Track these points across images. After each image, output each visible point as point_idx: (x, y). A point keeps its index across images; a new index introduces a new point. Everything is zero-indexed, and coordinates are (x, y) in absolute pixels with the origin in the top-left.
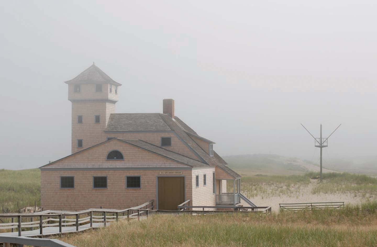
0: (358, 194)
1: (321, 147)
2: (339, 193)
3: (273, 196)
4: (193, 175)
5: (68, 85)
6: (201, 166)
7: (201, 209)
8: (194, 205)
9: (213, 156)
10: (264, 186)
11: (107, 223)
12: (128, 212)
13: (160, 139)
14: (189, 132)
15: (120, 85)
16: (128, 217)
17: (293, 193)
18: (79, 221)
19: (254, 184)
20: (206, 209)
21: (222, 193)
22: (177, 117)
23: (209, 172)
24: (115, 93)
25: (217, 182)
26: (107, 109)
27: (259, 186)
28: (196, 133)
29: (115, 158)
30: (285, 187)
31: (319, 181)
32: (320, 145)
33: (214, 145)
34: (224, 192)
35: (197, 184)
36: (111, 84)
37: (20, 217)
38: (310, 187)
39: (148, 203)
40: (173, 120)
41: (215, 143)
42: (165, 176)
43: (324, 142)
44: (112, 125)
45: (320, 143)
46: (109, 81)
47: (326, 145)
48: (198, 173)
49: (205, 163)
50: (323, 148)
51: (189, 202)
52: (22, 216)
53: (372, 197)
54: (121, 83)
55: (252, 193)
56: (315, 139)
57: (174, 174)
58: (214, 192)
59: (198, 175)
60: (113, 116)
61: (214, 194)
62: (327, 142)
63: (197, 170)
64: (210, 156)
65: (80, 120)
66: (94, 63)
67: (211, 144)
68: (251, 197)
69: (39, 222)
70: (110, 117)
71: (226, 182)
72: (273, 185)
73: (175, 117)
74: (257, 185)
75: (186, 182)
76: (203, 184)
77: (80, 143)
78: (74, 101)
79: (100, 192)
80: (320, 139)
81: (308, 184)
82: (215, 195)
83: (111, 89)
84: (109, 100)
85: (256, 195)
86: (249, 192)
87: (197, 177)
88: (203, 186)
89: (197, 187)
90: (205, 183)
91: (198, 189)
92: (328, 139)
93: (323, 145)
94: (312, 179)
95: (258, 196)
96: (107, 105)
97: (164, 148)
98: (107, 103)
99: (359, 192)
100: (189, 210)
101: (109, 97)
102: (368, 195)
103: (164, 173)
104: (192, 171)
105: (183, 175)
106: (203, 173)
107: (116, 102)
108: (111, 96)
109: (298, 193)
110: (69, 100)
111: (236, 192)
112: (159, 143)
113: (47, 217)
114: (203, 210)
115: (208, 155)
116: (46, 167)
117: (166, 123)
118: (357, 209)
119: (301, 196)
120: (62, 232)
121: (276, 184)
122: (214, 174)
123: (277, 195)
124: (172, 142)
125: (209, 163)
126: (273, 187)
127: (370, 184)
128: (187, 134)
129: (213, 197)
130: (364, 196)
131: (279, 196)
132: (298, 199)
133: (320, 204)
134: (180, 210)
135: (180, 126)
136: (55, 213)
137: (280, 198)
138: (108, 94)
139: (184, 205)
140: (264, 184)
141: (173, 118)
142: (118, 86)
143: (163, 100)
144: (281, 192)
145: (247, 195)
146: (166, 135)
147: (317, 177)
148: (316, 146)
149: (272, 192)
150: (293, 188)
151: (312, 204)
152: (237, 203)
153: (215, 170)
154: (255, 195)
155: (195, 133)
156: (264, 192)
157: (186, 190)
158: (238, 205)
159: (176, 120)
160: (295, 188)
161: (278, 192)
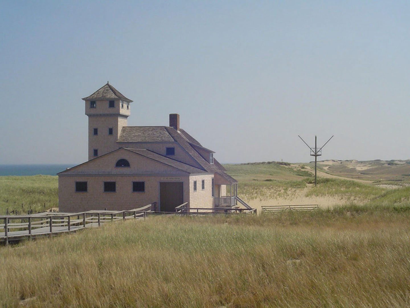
0: (344, 197)
1: (316, 155)
2: (328, 196)
3: (270, 199)
4: (190, 180)
5: (85, 101)
6: (198, 173)
7: (196, 211)
8: (191, 207)
9: (213, 164)
10: (265, 190)
11: (101, 223)
12: (124, 213)
13: (165, 149)
14: (192, 143)
15: (132, 101)
16: (124, 218)
17: (289, 196)
18: (71, 222)
19: (256, 188)
20: (200, 211)
21: (221, 196)
22: (183, 130)
23: (208, 178)
24: (126, 108)
25: (216, 186)
26: (119, 122)
27: (260, 190)
28: (200, 144)
29: (123, 165)
30: (283, 191)
31: (314, 185)
32: (315, 154)
33: (214, 154)
34: (223, 195)
35: (195, 189)
36: (123, 101)
37: (6, 219)
38: (306, 190)
39: (151, 206)
40: (178, 133)
41: (215, 153)
42: (167, 181)
43: (318, 152)
44: (124, 137)
45: (315, 152)
46: (121, 98)
47: (320, 154)
48: (196, 179)
49: (203, 170)
50: (317, 157)
51: (187, 204)
52: (8, 218)
53: (356, 200)
54: (132, 100)
55: (253, 196)
56: (311, 148)
57: (174, 180)
58: (213, 195)
59: (196, 180)
60: (124, 129)
61: (212, 197)
62: (321, 151)
63: (194, 176)
64: (210, 163)
65: (96, 132)
66: (108, 82)
67: (211, 153)
68: (251, 200)
69: (28, 223)
70: (122, 130)
71: (226, 187)
72: (272, 189)
73: (180, 129)
74: (258, 188)
75: (185, 187)
76: (202, 188)
77: (96, 152)
78: (90, 116)
79: (110, 195)
80: (315, 149)
81: (304, 188)
82: (214, 198)
83: (123, 105)
84: (121, 115)
85: (256, 198)
86: (250, 195)
87: (195, 183)
88: (201, 190)
89: (195, 191)
90: (203, 188)
91: (195, 192)
92: (322, 149)
93: (317, 154)
94: (308, 183)
95: (258, 198)
96: (119, 119)
97: (168, 156)
98: (119, 117)
99: (346, 195)
100: (186, 211)
101: (120, 112)
102: (352, 198)
103: (165, 179)
104: (190, 177)
105: (181, 181)
106: (202, 179)
107: (128, 116)
108: (123, 111)
109: (293, 196)
110: (86, 114)
111: (233, 195)
112: (164, 152)
113: (46, 219)
114: (198, 211)
115: (209, 163)
116: (63, 174)
117: (170, 135)
118: (328, 211)
119: (295, 198)
120: (53, 232)
121: (275, 188)
122: (213, 179)
123: (274, 197)
124: (176, 151)
125: (207, 170)
126: (272, 190)
127: (357, 188)
128: (190, 144)
129: (212, 199)
130: (349, 199)
131: (276, 198)
132: (292, 201)
133: (297, 207)
134: (177, 211)
135: (184, 137)
136: (57, 215)
137: (276, 200)
138: (119, 109)
139: (181, 207)
140: (264, 188)
141: (179, 130)
142: (130, 102)
143: (170, 115)
144: (278, 195)
145: (248, 198)
146: (170, 146)
147: (313, 182)
148: (311, 155)
149: (270, 195)
150: (290, 192)
151: (290, 206)
152: (234, 205)
153: (214, 176)
154: (254, 198)
155: (198, 144)
156: (263, 195)
157: (185, 193)
158: (234, 206)
159: (181, 132)
160: (292, 191)
161: (275, 195)
